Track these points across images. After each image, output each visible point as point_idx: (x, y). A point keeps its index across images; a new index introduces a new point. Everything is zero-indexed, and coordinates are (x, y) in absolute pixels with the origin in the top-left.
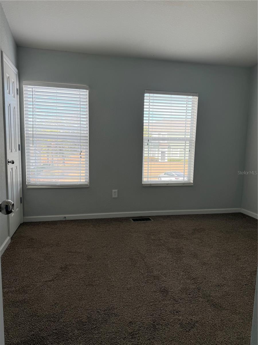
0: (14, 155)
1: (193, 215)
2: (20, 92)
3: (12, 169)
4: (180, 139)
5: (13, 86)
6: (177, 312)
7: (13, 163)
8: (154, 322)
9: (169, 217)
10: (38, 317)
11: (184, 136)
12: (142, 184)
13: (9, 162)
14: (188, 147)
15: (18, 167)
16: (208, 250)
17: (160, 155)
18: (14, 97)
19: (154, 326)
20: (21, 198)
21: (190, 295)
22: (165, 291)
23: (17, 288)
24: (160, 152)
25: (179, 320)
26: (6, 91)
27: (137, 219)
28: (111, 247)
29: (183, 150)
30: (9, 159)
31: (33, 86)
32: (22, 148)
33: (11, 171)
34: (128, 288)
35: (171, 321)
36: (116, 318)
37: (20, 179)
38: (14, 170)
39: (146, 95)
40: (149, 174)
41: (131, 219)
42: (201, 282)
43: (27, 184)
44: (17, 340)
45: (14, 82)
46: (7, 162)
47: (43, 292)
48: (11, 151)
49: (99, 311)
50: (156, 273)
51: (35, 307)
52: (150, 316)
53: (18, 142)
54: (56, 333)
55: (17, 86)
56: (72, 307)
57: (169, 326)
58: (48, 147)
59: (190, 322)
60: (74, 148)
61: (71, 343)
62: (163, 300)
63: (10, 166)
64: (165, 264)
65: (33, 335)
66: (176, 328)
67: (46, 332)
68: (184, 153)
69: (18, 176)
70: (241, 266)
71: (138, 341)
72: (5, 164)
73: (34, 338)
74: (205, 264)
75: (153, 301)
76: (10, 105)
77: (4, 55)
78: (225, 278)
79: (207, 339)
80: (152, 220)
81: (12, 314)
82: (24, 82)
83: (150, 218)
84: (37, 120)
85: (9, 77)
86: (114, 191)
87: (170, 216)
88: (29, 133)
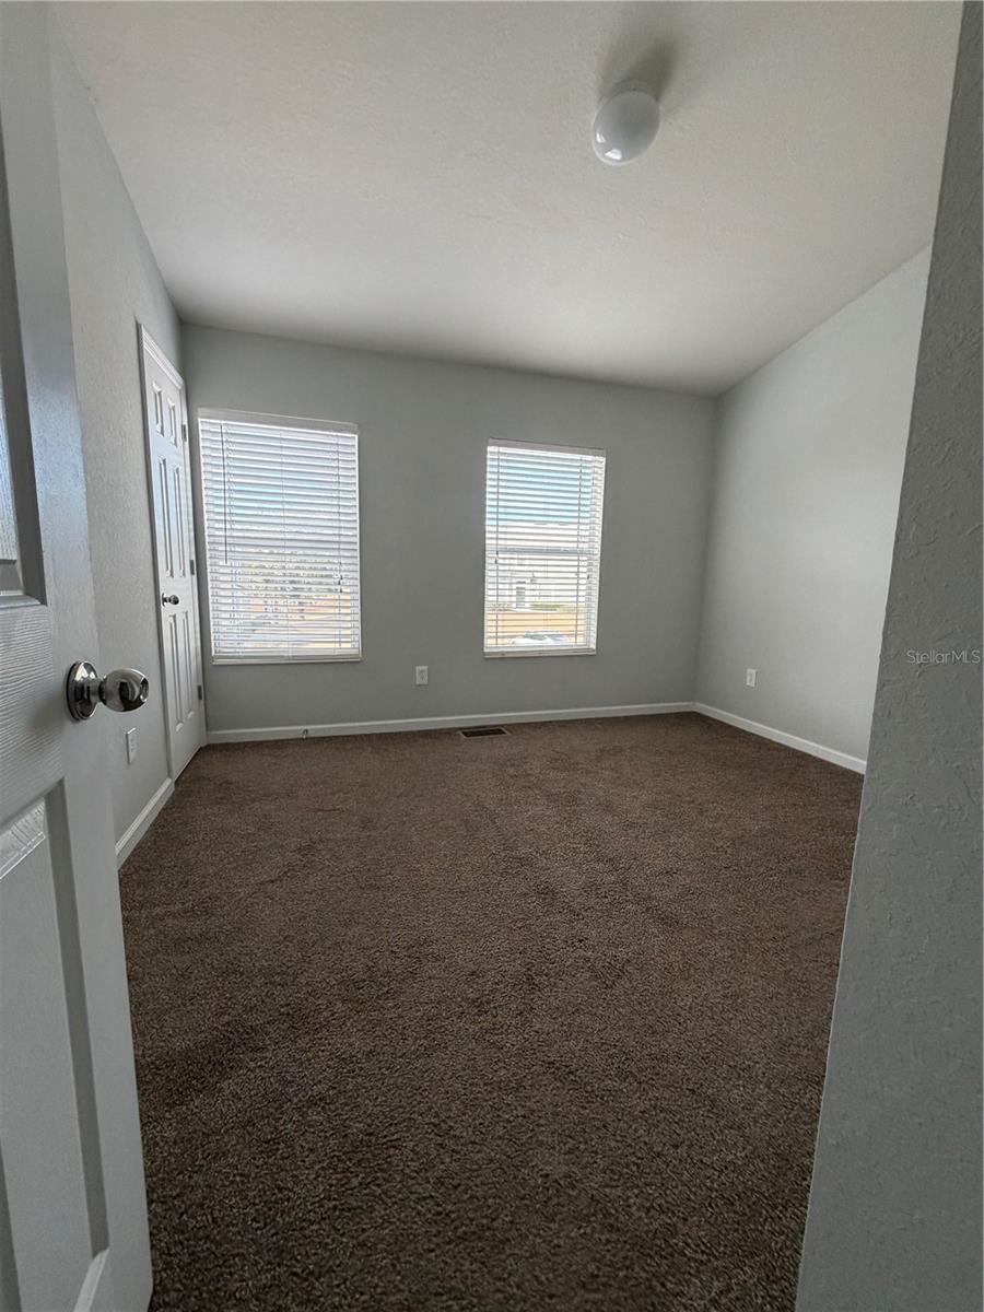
0: (177, 583)
1: (597, 719)
2: (191, 434)
3: (174, 617)
4: (566, 552)
5: (173, 419)
6: (581, 941)
7: (176, 602)
8: (529, 969)
9: (544, 724)
10: (242, 974)
11: (575, 545)
12: (484, 654)
13: (165, 600)
14: (585, 569)
15: (190, 615)
16: (635, 794)
17: (514, 599)
18: (176, 444)
19: (530, 978)
20: (199, 688)
21: (606, 897)
22: (547, 893)
23: (189, 904)
24: (514, 593)
25: (587, 960)
26: (154, 428)
27: (473, 732)
28: (416, 796)
29: (573, 575)
30: (165, 591)
31: (223, 422)
32: (199, 568)
33: (172, 621)
34: (463, 889)
35: (568, 963)
36: (436, 964)
37: (195, 643)
38: (180, 620)
39: (490, 449)
40: (500, 629)
41: (460, 732)
42: (627, 866)
43: (213, 653)
44: (184, 1039)
45: (173, 408)
46: (159, 601)
47: (253, 911)
48: (172, 575)
49: (395, 949)
50: (523, 851)
51: (233, 950)
52: (518, 955)
53: (190, 554)
54: (288, 1014)
55: (182, 418)
56: (327, 944)
57: (565, 977)
58: (267, 581)
59: (612, 962)
60: (325, 569)
61: (326, 1039)
62: (546, 914)
63: (167, 609)
64: (543, 828)
65: (229, 1024)
66: (582, 979)
67: (262, 1012)
68: (575, 581)
69: (192, 636)
70: (711, 826)
71: (494, 1020)
72: (154, 604)
73: (231, 1032)
74: (632, 825)
75: (521, 916)
76: (164, 461)
77: (145, 334)
78: (677, 855)
79: (656, 1003)
80: (508, 734)
81: (174, 971)
82: (200, 411)
83: (503, 729)
84: (236, 503)
85: (159, 393)
86: (418, 668)
87: (545, 722)
88: (217, 533)
